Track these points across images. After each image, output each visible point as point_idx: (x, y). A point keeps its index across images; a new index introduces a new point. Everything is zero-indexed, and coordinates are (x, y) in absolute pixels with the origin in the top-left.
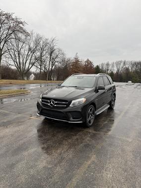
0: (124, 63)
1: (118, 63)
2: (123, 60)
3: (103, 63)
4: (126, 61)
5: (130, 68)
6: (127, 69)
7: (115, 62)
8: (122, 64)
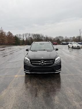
0: (29, 35)
1: (26, 35)
2: (28, 33)
3: (17, 34)
4: (30, 33)
5: (32, 38)
6: (31, 38)
7: (24, 34)
8: (28, 35)
